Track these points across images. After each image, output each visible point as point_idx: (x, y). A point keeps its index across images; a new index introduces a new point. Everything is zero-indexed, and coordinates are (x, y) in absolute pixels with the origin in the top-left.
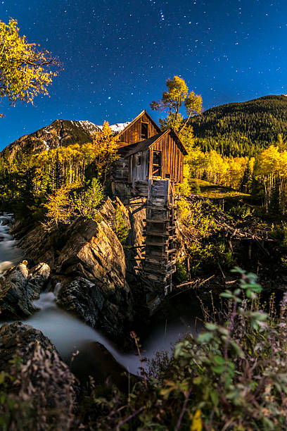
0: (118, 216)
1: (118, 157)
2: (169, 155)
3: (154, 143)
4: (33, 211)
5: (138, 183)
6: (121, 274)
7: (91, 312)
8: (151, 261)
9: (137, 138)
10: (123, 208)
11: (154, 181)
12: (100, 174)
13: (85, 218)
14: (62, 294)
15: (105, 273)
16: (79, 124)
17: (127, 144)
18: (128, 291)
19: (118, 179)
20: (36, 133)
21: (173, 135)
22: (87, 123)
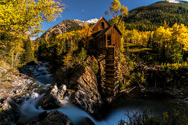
0: (93, 64)
1: (92, 38)
2: (114, 36)
3: (107, 31)
5: (101, 49)
6: (96, 88)
8: (108, 82)
9: (100, 29)
10: (95, 60)
11: (108, 48)
12: (85, 46)
13: (80, 65)
15: (89, 88)
16: (74, 21)
17: (95, 32)
18: (99, 95)
19: (92, 47)
20: (56, 26)
21: (116, 27)
22: (77, 20)
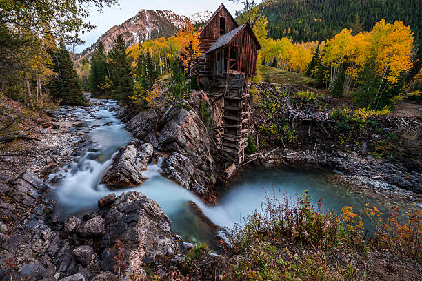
1: (200, 54)
4: (134, 100)
5: (218, 76)
6: (206, 150)
7: (185, 178)
8: (228, 138)
9: (216, 34)
10: (206, 98)
11: (231, 75)
14: (164, 166)
15: (195, 149)
16: (163, 15)
18: (211, 161)
19: (200, 73)
22: (170, 13)
